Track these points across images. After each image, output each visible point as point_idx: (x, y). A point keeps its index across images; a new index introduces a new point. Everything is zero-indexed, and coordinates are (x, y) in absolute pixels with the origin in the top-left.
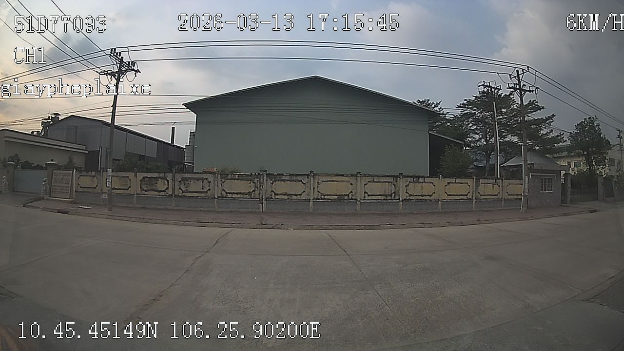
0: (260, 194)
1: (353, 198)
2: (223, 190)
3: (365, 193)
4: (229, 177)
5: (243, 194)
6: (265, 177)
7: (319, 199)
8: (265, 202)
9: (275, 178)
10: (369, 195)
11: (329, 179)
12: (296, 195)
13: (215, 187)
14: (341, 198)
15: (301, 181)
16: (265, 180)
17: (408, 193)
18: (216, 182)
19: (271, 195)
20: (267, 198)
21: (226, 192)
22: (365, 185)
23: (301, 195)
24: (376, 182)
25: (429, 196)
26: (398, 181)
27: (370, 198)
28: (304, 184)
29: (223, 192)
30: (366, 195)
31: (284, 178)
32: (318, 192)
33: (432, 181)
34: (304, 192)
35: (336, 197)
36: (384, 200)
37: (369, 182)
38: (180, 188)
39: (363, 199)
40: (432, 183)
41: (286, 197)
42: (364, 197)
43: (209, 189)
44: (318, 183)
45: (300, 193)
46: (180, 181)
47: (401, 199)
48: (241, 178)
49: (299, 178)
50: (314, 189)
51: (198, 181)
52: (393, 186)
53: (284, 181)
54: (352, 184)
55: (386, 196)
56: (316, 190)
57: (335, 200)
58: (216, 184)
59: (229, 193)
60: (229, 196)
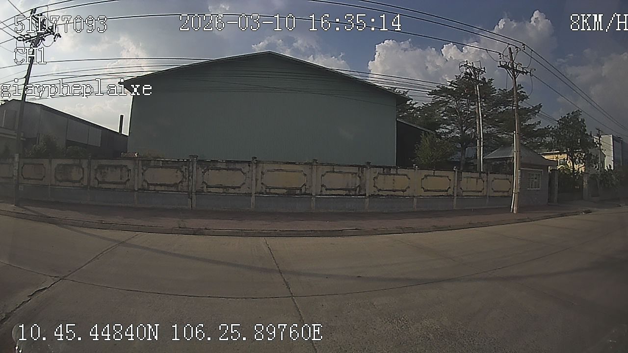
0: (188, 186)
1: (307, 192)
2: (145, 181)
3: (322, 186)
4: (152, 164)
5: (168, 185)
6: (195, 165)
7: (263, 193)
9: (208, 165)
10: (327, 190)
11: (276, 167)
12: (234, 188)
13: (134, 177)
14: (291, 193)
15: (241, 170)
16: (195, 169)
17: (377, 187)
18: (136, 170)
19: (203, 188)
20: (197, 192)
21: (148, 184)
22: (323, 176)
23: (239, 188)
24: (336, 172)
25: (403, 191)
26: (364, 172)
27: (328, 192)
28: (244, 174)
29: (145, 184)
30: (324, 189)
31: (218, 166)
32: (262, 184)
33: (406, 173)
35: (286, 191)
36: (346, 195)
37: (327, 172)
38: (96, 178)
39: (319, 194)
40: (406, 175)
41: (221, 190)
42: (321, 191)
43: (129, 180)
44: (262, 173)
45: (239, 186)
47: (367, 195)
48: (166, 165)
49: (238, 166)
50: (257, 180)
51: (116, 168)
52: (358, 178)
53: (219, 169)
54: (305, 175)
55: (349, 190)
56: (259, 182)
57: (284, 194)
58: (137, 173)
59: (151, 184)
60: (152, 188)
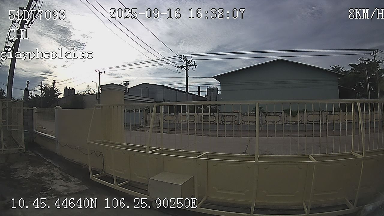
0: (260, 122)
1: (302, 123)
2: (243, 120)
3: (308, 120)
4: (245, 114)
5: (252, 122)
6: (262, 114)
7: (287, 124)
8: (262, 126)
10: (309, 121)
12: (276, 122)
13: (238, 119)
15: (278, 115)
16: (262, 116)
18: (239, 117)
19: (265, 122)
20: (263, 124)
21: (244, 122)
22: (308, 116)
23: (278, 122)
25: (337, 121)
26: (322, 114)
27: (310, 123)
28: (280, 117)
29: (243, 121)
30: (308, 121)
31: (271, 114)
32: (287, 120)
34: (280, 120)
35: (295, 123)
36: (316, 123)
37: (309, 115)
38: (221, 120)
39: (306, 123)
40: (338, 114)
41: (272, 123)
43: (236, 120)
44: (286, 116)
45: (278, 121)
46: (221, 117)
47: (324, 123)
48: (251, 114)
50: (284, 119)
51: (230, 116)
53: (271, 115)
54: (301, 116)
55: (317, 121)
56: (285, 119)
57: (294, 124)
58: (239, 118)
59: (246, 122)
60: (246, 123)
